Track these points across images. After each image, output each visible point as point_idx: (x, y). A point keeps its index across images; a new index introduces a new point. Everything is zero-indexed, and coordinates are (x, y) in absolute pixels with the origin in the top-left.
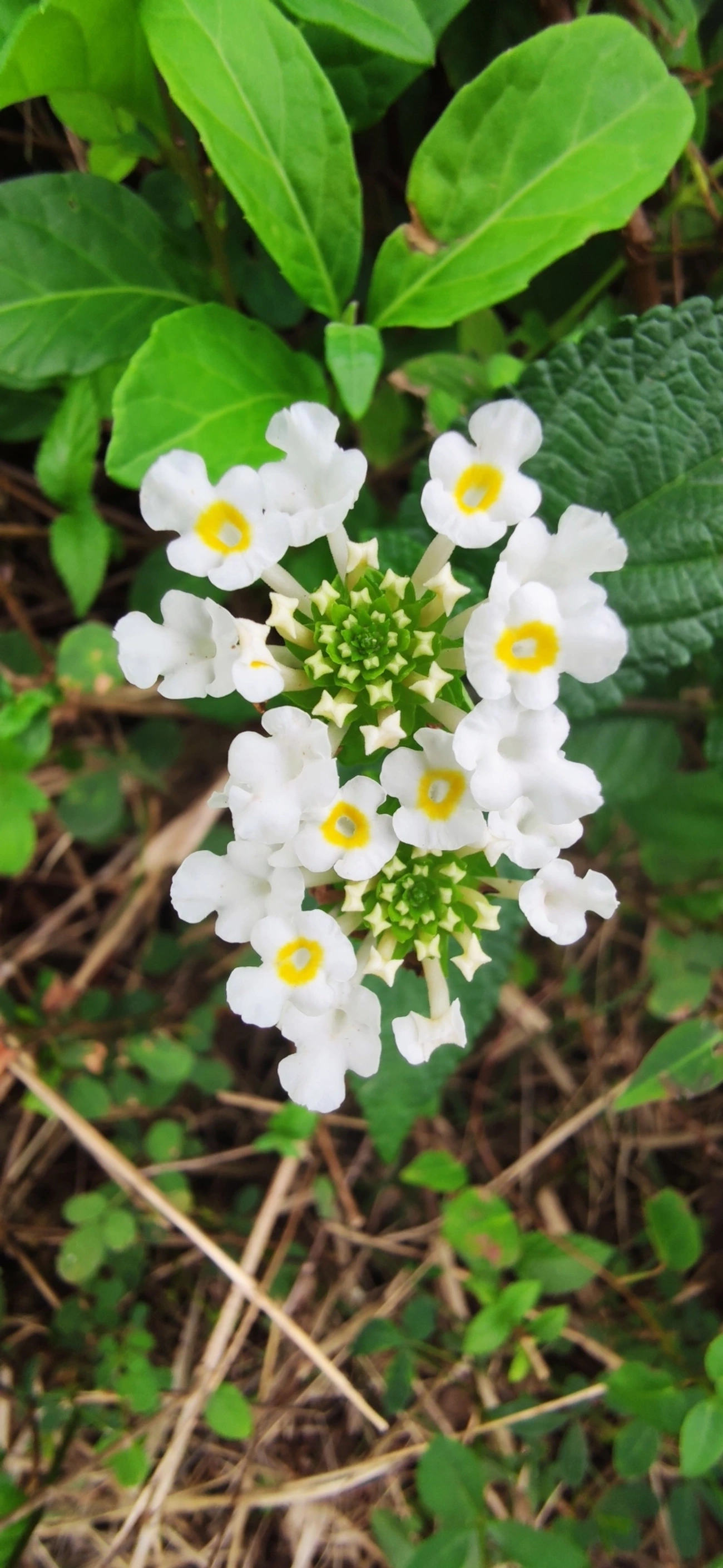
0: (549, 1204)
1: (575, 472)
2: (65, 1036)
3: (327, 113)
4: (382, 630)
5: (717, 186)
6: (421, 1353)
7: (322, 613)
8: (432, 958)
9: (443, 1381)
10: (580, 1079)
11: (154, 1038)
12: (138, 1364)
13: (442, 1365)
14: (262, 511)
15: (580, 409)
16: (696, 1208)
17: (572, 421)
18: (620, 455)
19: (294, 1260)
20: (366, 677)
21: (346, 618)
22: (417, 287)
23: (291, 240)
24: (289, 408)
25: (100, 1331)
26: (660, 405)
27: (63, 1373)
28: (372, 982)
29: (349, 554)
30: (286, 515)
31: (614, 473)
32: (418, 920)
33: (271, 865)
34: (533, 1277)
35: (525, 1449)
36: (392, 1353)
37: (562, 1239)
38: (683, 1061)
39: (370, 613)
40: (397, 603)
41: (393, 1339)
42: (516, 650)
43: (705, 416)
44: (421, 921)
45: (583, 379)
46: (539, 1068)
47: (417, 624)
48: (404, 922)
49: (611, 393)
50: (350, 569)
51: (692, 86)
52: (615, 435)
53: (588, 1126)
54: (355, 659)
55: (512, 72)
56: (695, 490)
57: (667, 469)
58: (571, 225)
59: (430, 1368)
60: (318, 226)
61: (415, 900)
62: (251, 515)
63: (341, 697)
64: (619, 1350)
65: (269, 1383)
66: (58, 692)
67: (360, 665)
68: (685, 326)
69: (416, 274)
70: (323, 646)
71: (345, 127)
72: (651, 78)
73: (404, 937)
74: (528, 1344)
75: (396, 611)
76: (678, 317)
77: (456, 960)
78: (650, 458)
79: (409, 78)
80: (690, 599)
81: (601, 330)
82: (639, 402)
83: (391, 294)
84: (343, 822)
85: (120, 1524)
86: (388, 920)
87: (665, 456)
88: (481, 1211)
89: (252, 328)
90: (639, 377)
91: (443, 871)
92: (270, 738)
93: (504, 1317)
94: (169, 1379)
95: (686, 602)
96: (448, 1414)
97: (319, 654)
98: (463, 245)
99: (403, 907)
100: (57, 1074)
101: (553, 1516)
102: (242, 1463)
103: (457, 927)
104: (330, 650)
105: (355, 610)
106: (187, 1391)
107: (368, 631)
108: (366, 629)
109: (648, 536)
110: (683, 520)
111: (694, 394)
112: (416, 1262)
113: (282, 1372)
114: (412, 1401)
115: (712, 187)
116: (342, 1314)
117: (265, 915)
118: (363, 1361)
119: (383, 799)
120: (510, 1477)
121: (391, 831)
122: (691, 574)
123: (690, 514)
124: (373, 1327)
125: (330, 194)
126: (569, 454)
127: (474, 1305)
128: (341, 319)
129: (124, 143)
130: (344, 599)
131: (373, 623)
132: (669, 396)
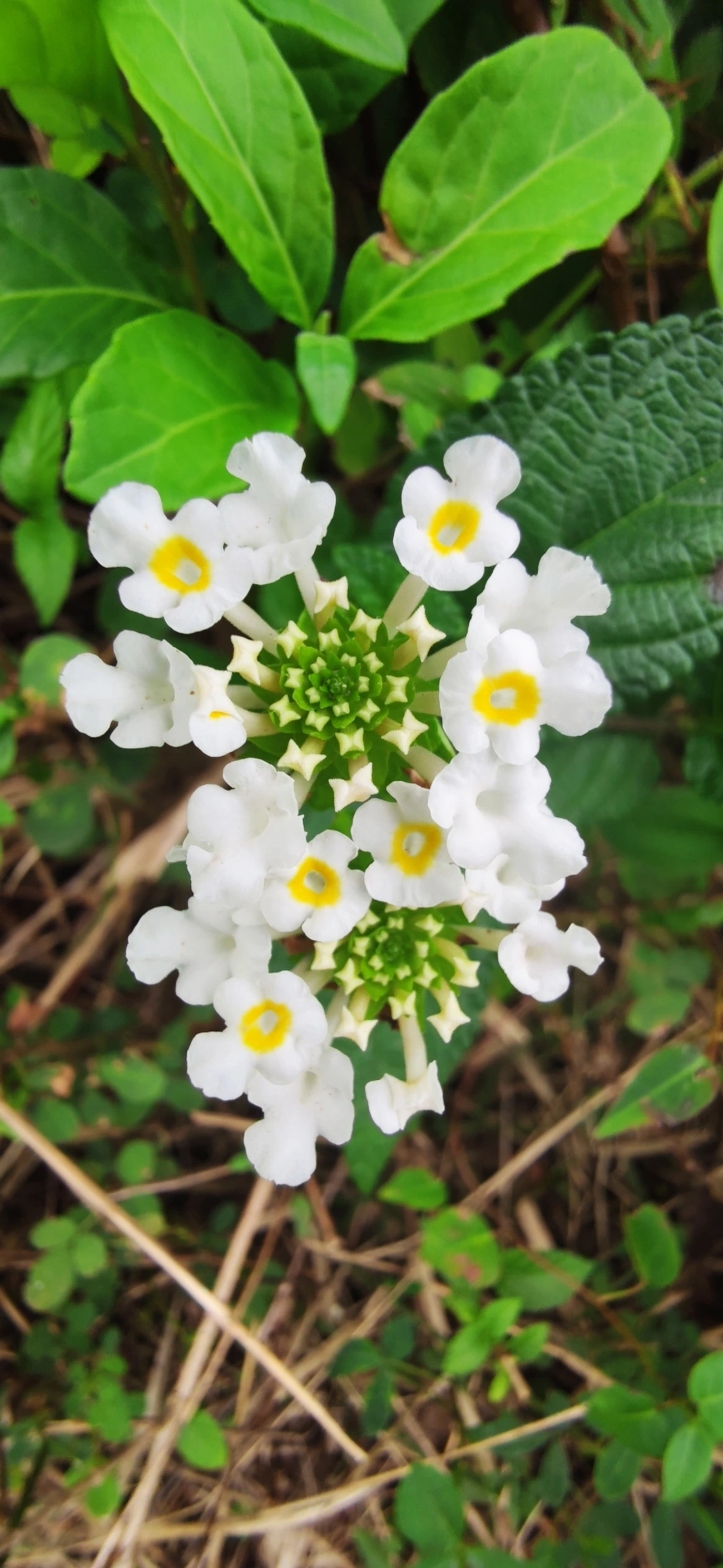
0: (529, 1216)
1: (552, 490)
2: (33, 1057)
3: (296, 116)
4: (353, 675)
5: (692, 199)
6: (400, 1372)
7: (288, 656)
8: (407, 1016)
9: (422, 1398)
10: (559, 1088)
11: (124, 1058)
12: (110, 1391)
13: (422, 1384)
14: (223, 544)
15: (557, 425)
16: (674, 1217)
17: (549, 437)
18: (597, 473)
19: (271, 1281)
20: (336, 725)
21: (314, 661)
22: (392, 298)
23: (259, 244)
24: (250, 439)
25: (70, 1356)
26: (637, 423)
27: (32, 1399)
28: (344, 1045)
29: (317, 594)
30: (248, 551)
31: (592, 491)
32: (393, 975)
33: (236, 923)
34: (513, 1294)
35: (506, 1469)
36: (373, 1372)
37: (543, 1255)
38: (664, 1086)
39: (340, 656)
40: (368, 645)
41: (371, 1359)
42: (495, 699)
43: (683, 435)
44: (395, 977)
45: (560, 395)
46: (518, 1078)
47: (389, 669)
48: (378, 978)
49: (588, 409)
50: (318, 609)
51: (667, 98)
52: (592, 452)
53: (568, 1137)
54: (324, 705)
55: (487, 82)
56: (674, 509)
57: (646, 488)
58: (547, 241)
59: (409, 1385)
60: (288, 231)
61: (390, 954)
62: (211, 551)
63: (309, 746)
64: (599, 1363)
65: (245, 1406)
66: (22, 705)
67: (330, 711)
68: (663, 345)
69: (389, 286)
70: (290, 691)
71: (314, 131)
72: (628, 94)
73: (379, 993)
74: (509, 1364)
75: (367, 654)
76: (655, 335)
77: (433, 1019)
78: (628, 477)
79: (381, 83)
80: (669, 620)
81: (579, 346)
82: (616, 420)
83: (364, 305)
84: (312, 876)
85: (93, 1556)
86: (361, 976)
87: (642, 474)
88: (460, 1231)
89: (220, 335)
90: (616, 395)
91: (419, 924)
92: (232, 790)
93: (483, 1336)
94: (142, 1405)
95: (665, 625)
96: (428, 1431)
97: (285, 699)
98: (437, 258)
99: (377, 962)
100: (23, 1096)
101: (535, 1533)
102: (218, 1490)
103: (434, 982)
104: (297, 695)
105: (324, 652)
106: (161, 1419)
107: (337, 675)
108: (336, 673)
109: (626, 553)
110: (661, 540)
111: (671, 413)
112: (395, 1278)
113: (259, 1394)
114: (392, 1420)
115: (688, 201)
116: (322, 1333)
117: (230, 976)
118: (343, 1381)
119: (354, 854)
120: (490, 1498)
121: (362, 888)
122: (670, 595)
123: (668, 534)
124: (351, 1348)
125: (301, 199)
126: (546, 471)
127: (454, 1323)
128: (312, 329)
129: (87, 139)
130: (313, 642)
131: (343, 668)
132: (646, 414)
